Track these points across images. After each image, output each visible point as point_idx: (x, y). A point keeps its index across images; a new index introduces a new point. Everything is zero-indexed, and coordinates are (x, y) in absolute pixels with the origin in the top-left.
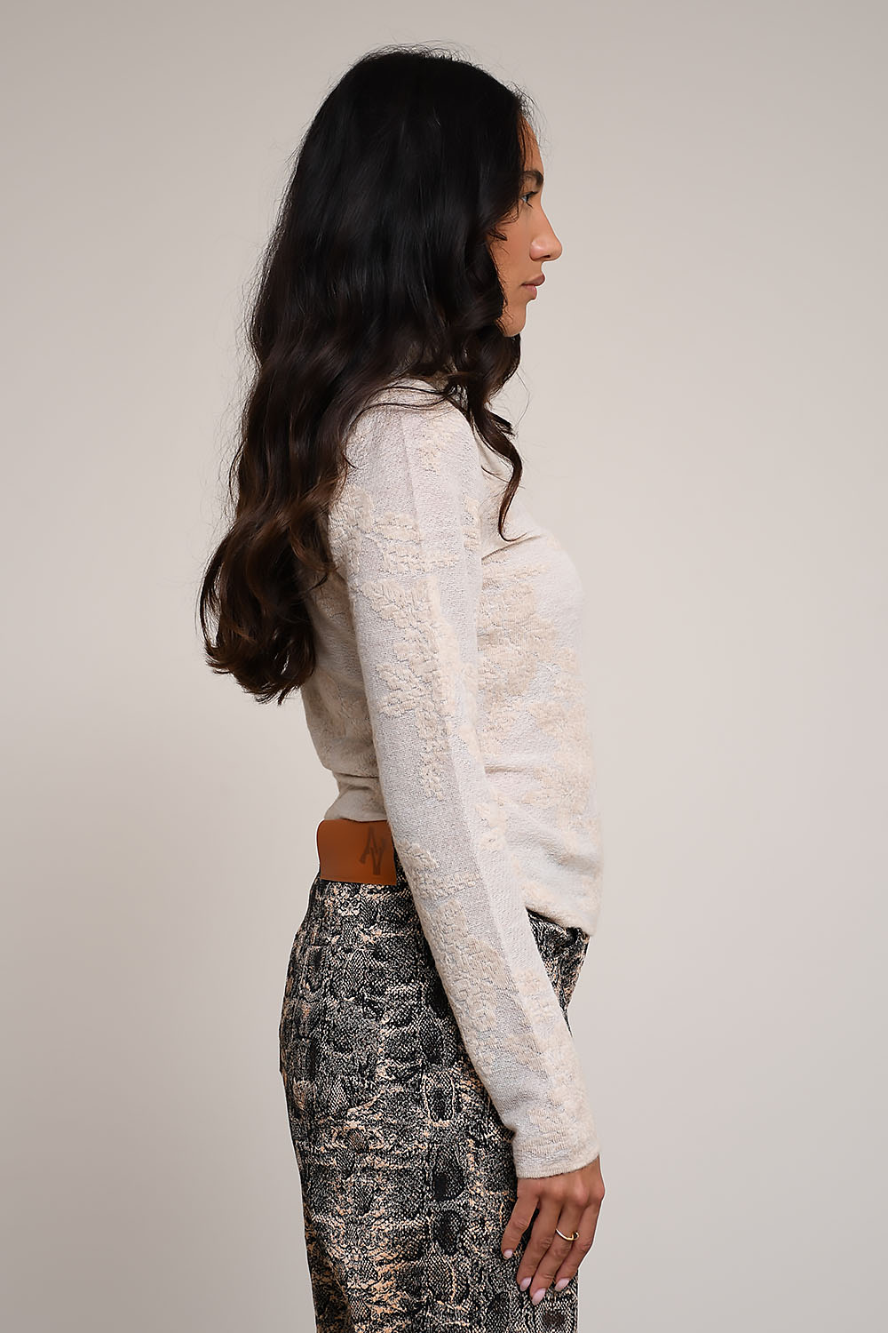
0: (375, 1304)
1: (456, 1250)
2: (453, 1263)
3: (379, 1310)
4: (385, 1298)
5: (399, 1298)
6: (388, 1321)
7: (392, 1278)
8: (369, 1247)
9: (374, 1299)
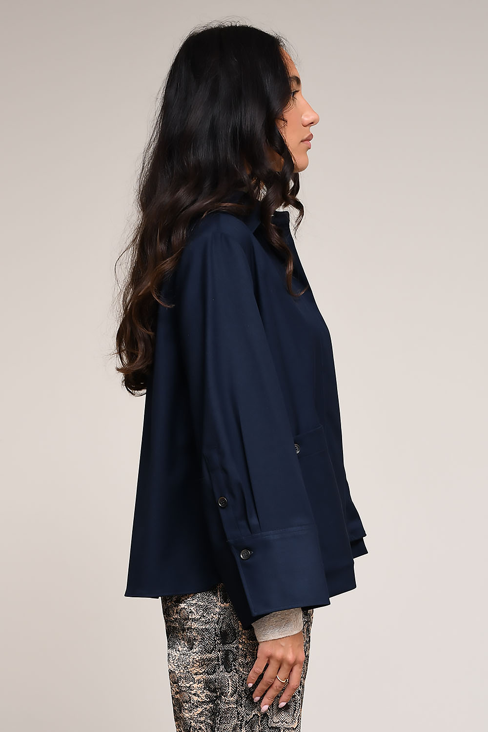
0: (193, 694)
1: (231, 670)
2: (230, 677)
3: (196, 698)
4: (199, 692)
5: (205, 694)
6: (200, 705)
7: (202, 683)
8: (189, 667)
9: (193, 692)
